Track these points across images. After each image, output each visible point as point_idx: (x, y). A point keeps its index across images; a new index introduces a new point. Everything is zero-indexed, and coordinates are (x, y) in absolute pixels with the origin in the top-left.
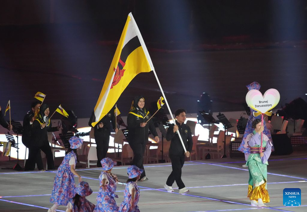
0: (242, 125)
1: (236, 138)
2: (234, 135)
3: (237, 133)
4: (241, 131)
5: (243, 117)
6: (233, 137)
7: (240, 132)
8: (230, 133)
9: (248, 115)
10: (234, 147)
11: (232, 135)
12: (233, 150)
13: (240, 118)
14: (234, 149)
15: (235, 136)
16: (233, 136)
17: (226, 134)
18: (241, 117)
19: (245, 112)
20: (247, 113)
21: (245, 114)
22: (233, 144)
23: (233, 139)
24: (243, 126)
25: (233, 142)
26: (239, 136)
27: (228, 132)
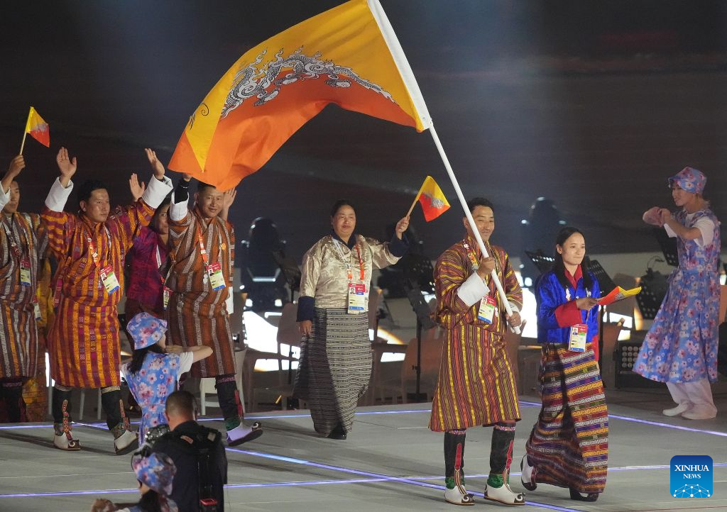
0: (652, 294)
1: (633, 330)
2: (628, 322)
3: (637, 315)
4: (649, 310)
5: (654, 270)
6: (626, 329)
7: (646, 315)
8: (615, 317)
9: (669, 264)
10: (627, 357)
11: (622, 322)
12: (624, 365)
13: (646, 274)
14: (627, 362)
15: (630, 326)
16: (624, 325)
17: (605, 320)
18: (650, 271)
19: (661, 255)
20: (666, 257)
21: (662, 261)
22: (624, 348)
23: (624, 336)
24: (655, 296)
25: (624, 343)
26: (644, 325)
27: (611, 314)
